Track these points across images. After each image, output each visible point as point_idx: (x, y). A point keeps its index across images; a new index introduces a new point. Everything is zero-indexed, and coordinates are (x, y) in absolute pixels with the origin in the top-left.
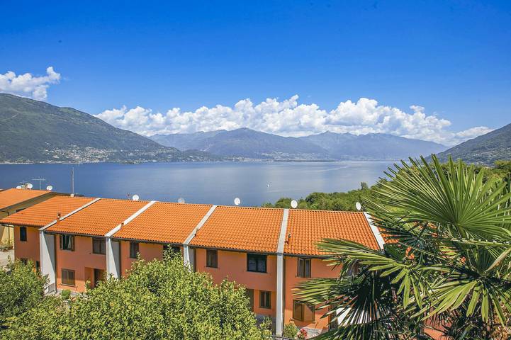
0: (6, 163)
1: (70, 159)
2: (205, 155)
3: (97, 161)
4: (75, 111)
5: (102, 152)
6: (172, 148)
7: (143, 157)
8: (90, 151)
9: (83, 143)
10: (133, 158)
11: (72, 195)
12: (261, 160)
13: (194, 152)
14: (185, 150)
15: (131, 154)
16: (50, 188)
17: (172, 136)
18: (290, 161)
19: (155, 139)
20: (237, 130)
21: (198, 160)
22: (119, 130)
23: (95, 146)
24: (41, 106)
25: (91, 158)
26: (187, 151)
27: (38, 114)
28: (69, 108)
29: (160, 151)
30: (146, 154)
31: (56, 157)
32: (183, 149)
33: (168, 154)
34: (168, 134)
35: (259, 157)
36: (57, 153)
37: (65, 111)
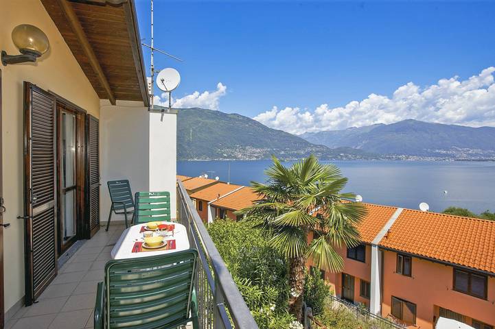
0: (196, 160)
1: (235, 157)
2: (356, 153)
3: (254, 159)
4: (238, 116)
5: (258, 150)
6: (321, 146)
7: (293, 155)
8: (249, 149)
9: (244, 143)
10: (284, 156)
11: (228, 183)
12: (433, 159)
13: (345, 150)
14: (335, 147)
15: (283, 153)
16: (217, 178)
17: (320, 134)
18: (486, 160)
19: (304, 137)
20: (399, 123)
21: (350, 159)
22: (272, 130)
23: (253, 146)
24: (216, 115)
25: (250, 157)
26: (338, 149)
27: (214, 121)
28: (234, 114)
29: (310, 149)
30: (296, 152)
31: (225, 155)
32: (333, 146)
33: (318, 152)
34: (318, 132)
35: (430, 155)
36: (226, 152)
37: (232, 116)
